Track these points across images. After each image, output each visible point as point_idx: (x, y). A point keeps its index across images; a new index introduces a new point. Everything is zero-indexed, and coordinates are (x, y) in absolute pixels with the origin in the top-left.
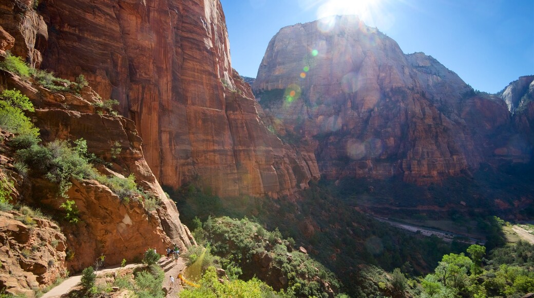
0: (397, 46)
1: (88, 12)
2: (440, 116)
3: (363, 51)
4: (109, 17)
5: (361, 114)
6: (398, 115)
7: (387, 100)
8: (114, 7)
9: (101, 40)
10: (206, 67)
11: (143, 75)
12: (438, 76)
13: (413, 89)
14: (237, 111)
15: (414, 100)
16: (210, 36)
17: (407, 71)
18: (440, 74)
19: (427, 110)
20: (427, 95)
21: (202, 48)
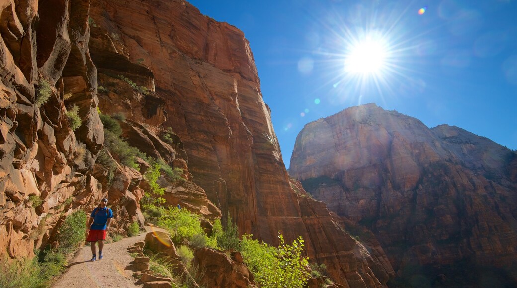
0: (419, 122)
1: (194, 150)
2: (491, 185)
3: (388, 133)
4: (208, 151)
5: (405, 193)
6: (447, 190)
7: (430, 176)
8: (211, 141)
9: (205, 172)
10: (279, 178)
11: (236, 196)
12: (471, 143)
13: (450, 161)
14: (311, 215)
15: (458, 172)
16: (276, 149)
17: (438, 144)
18: (472, 142)
19: (475, 179)
20: (467, 164)
21: (273, 161)
